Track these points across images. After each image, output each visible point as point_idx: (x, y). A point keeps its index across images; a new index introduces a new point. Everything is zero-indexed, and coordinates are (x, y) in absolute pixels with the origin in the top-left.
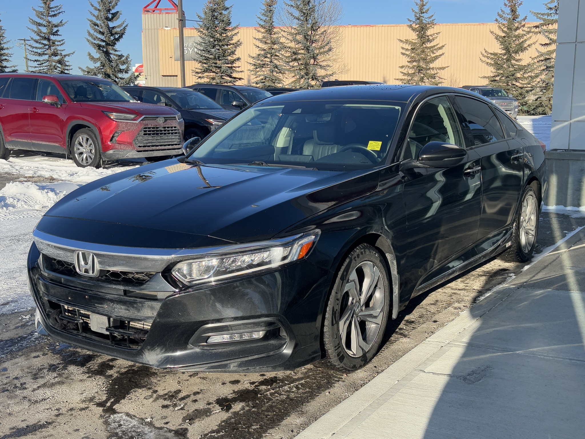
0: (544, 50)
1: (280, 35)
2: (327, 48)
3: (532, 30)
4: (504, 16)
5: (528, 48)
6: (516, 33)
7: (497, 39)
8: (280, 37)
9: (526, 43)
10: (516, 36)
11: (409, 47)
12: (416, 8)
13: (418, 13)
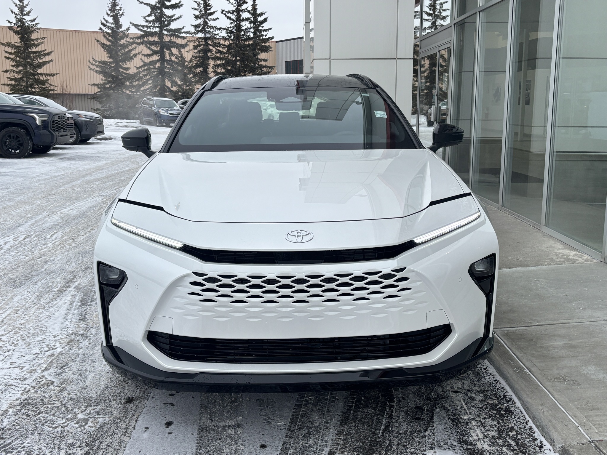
0: (147, 60)
4: (107, 24)
5: (134, 57)
6: (121, 43)
7: (103, 48)
9: (132, 52)
10: (121, 46)
11: (13, 51)
12: (16, 10)
13: (18, 14)
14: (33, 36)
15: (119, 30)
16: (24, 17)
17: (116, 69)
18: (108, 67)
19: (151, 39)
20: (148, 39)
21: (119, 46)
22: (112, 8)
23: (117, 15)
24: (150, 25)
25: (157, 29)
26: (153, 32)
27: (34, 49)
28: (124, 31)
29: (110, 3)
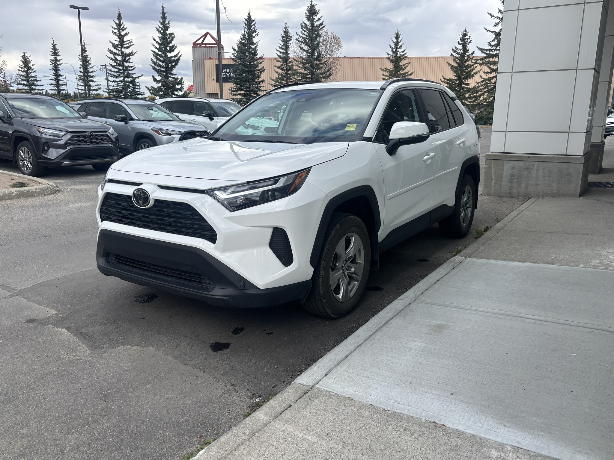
0: (486, 76)
1: (294, 64)
2: (328, 74)
3: (478, 62)
4: (457, 51)
5: (474, 75)
6: (466, 64)
7: (451, 68)
8: (294, 65)
9: (473, 71)
10: (466, 66)
11: (387, 74)
12: (393, 45)
13: (394, 48)
14: (402, 63)
15: (466, 54)
16: (397, 50)
17: (460, 84)
18: (454, 84)
19: (491, 60)
20: (489, 60)
21: (464, 67)
22: (463, 37)
23: (466, 43)
24: (493, 48)
26: (493, 54)
27: (402, 72)
28: (470, 55)
29: (461, 34)
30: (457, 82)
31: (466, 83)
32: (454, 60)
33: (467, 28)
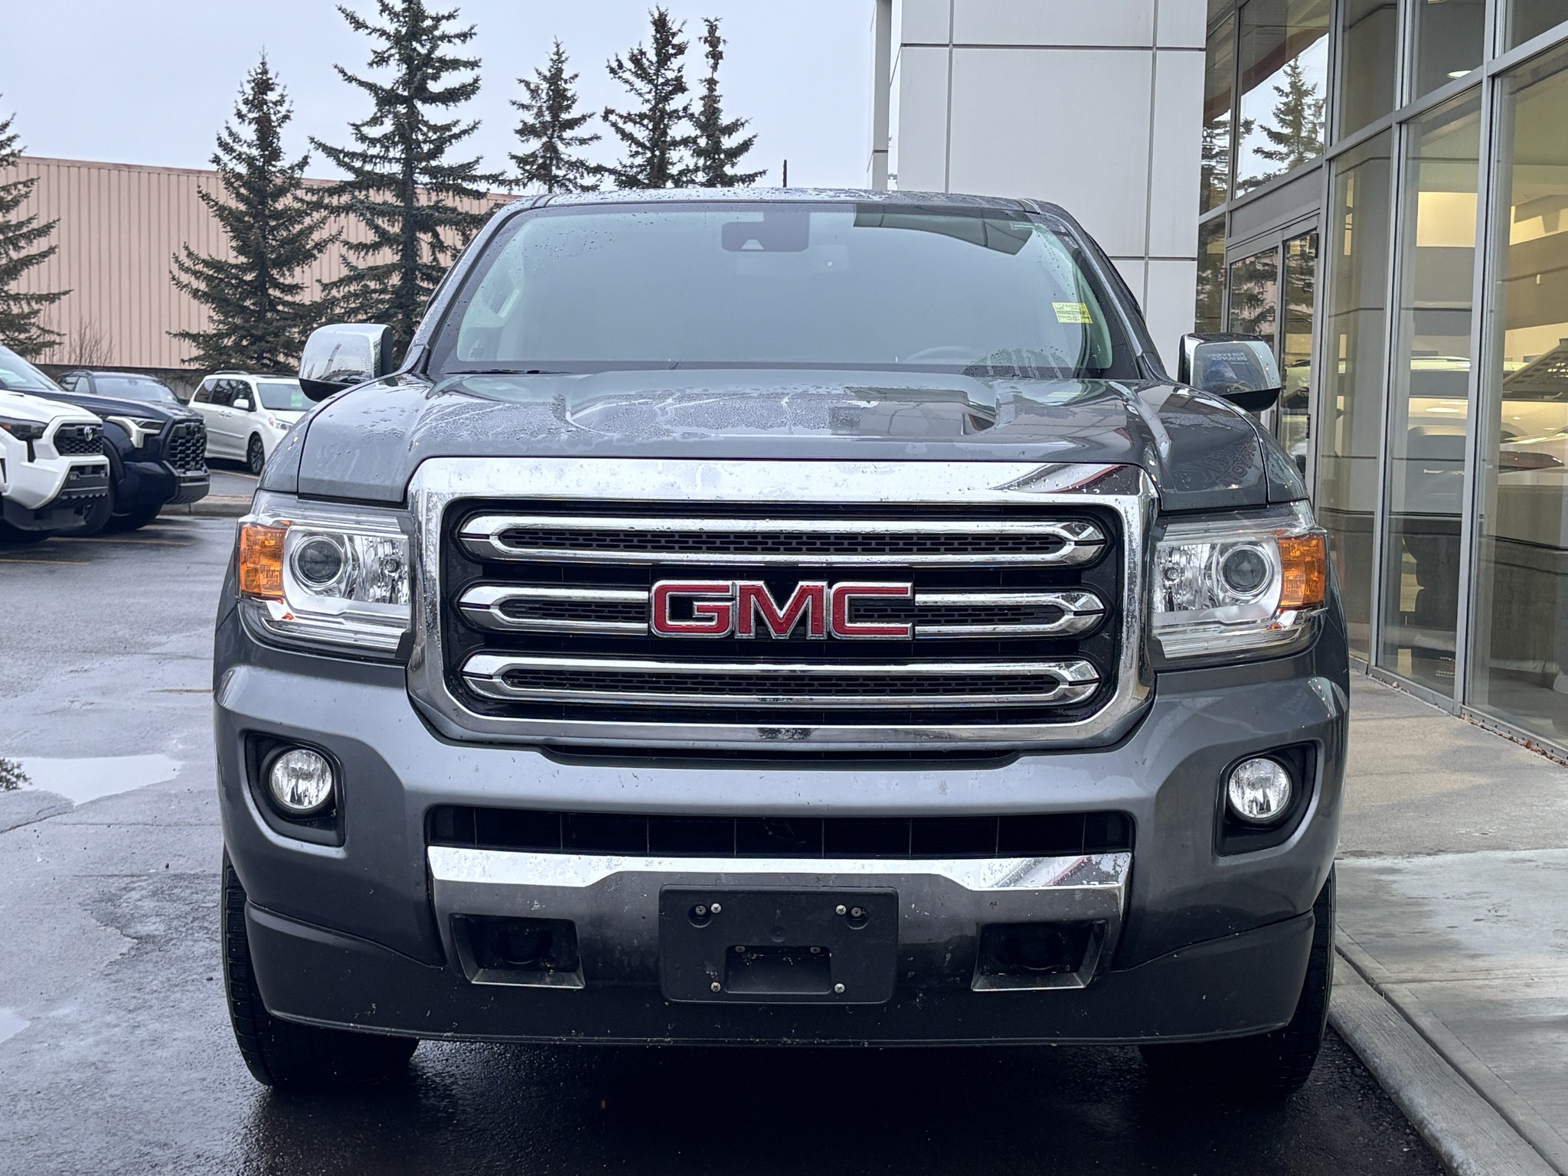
0: (360, 261)
3: (326, 201)
4: (236, 147)
5: (315, 252)
7: (221, 219)
9: (312, 236)
15: (274, 166)
17: (258, 289)
18: (233, 281)
19: (377, 197)
20: (368, 196)
21: (270, 217)
22: (255, 94)
23: (270, 121)
24: (373, 151)
25: (396, 168)
26: (382, 176)
28: (292, 168)
29: (249, 82)
30: (249, 277)
31: (287, 282)
32: (229, 184)
33: (267, 59)
